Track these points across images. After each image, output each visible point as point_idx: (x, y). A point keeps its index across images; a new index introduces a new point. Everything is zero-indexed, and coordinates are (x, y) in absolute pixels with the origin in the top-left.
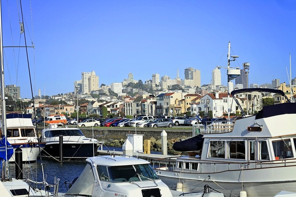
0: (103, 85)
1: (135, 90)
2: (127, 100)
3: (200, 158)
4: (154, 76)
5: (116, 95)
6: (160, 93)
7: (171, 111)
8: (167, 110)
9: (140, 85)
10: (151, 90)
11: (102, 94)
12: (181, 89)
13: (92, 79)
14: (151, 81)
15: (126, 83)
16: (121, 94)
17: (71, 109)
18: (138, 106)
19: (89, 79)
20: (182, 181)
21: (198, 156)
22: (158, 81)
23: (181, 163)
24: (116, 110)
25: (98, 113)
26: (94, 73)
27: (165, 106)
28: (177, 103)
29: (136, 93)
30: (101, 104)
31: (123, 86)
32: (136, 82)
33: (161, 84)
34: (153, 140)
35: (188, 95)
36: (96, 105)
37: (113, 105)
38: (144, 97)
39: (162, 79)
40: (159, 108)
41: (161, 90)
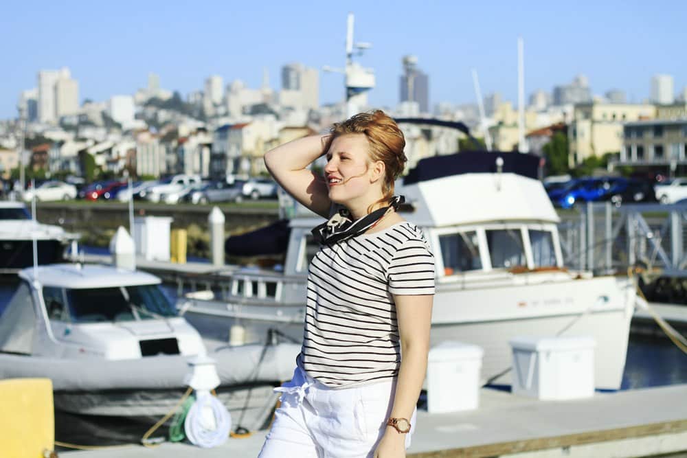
0: (88, 101)
1: (163, 115)
2: (145, 137)
3: (282, 272)
4: (209, 82)
5: (119, 126)
6: (223, 122)
7: (245, 165)
8: (237, 162)
9: (175, 104)
10: (202, 116)
11: (85, 122)
12: (271, 112)
13: (62, 87)
14: (202, 94)
15: (143, 97)
16: (129, 122)
17: (11, 160)
18: (168, 151)
19: (56, 88)
20: (243, 322)
21: (278, 267)
22: (217, 94)
23: (241, 283)
24: (115, 162)
25: (73, 167)
26: (66, 73)
27: (232, 152)
28: (261, 146)
29: (166, 123)
30: (81, 146)
31: (137, 104)
32: (165, 95)
33: (225, 102)
34: (195, 231)
35: (287, 128)
36: (71, 149)
37: (109, 151)
38: (184, 130)
39: (229, 89)
40: (218, 158)
41: (226, 114)
